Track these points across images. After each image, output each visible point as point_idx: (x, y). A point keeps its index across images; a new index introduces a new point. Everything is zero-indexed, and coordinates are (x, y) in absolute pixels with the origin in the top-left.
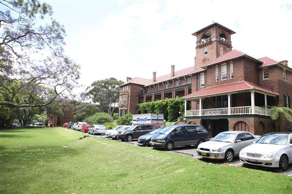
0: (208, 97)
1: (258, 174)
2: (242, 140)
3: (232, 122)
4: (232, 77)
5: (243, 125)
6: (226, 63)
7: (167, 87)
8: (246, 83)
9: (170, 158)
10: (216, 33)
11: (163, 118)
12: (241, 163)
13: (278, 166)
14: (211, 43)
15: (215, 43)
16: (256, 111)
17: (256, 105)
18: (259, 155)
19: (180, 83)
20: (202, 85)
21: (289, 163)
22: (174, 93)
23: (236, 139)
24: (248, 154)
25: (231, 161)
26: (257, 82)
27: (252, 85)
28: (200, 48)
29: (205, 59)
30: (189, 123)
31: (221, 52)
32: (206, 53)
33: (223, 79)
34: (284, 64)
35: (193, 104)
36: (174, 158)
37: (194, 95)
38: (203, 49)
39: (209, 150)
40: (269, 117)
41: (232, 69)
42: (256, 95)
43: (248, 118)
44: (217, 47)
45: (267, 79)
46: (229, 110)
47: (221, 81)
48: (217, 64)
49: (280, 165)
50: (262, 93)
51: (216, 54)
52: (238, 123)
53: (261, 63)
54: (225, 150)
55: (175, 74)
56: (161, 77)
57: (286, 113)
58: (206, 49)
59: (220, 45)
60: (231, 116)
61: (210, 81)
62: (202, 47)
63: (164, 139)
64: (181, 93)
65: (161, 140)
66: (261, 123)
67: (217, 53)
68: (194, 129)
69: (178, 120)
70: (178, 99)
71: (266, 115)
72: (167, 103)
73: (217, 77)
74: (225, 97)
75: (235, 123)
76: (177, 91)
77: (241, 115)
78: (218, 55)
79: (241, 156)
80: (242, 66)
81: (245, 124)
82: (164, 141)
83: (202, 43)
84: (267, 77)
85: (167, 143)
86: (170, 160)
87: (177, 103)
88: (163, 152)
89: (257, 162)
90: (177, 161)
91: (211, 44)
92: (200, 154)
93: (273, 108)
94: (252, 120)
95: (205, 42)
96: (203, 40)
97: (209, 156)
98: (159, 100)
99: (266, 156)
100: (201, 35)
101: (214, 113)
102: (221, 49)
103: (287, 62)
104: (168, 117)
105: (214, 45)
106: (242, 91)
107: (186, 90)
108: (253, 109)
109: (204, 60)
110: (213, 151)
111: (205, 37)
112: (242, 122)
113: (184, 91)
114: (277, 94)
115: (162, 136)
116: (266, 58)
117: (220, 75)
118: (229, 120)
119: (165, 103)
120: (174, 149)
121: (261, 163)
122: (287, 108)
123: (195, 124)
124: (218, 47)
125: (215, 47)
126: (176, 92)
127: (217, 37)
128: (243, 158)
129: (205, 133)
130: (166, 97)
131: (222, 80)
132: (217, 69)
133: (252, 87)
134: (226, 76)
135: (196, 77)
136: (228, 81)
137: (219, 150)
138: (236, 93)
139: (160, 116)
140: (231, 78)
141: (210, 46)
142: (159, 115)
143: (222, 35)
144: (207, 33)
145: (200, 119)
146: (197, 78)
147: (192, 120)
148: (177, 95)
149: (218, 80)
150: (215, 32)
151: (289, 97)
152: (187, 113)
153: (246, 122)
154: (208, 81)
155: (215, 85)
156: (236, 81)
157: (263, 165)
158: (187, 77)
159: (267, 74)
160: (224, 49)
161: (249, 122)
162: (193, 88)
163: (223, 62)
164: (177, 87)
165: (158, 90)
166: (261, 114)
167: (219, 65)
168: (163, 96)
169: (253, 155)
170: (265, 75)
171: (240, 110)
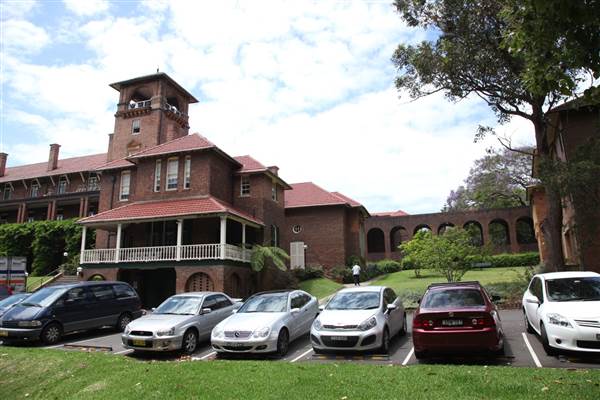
0: (137, 222)
1: (250, 367)
2: (213, 308)
3: (182, 275)
4: (188, 185)
5: (204, 279)
6: (176, 158)
7: (35, 192)
8: (211, 199)
9: (60, 360)
10: (162, 93)
11: (23, 267)
12: (213, 352)
13: (275, 349)
14: (148, 111)
15: (158, 113)
16: (227, 254)
17: (228, 242)
18: (247, 334)
19: (69, 187)
20: (123, 197)
21: (291, 340)
22: (52, 209)
23: (203, 308)
24: (228, 334)
25: (193, 352)
26: (230, 200)
27: (224, 205)
28: (125, 117)
29: (133, 141)
30: (91, 279)
31: (169, 134)
32: (137, 130)
33: (170, 187)
34: (273, 171)
35: (100, 235)
36: (72, 361)
37: (105, 216)
38: (131, 120)
39: (150, 334)
40: (248, 265)
41: (188, 170)
42: (230, 223)
43: (214, 267)
44: (160, 121)
45: (248, 195)
46: (179, 251)
47: (166, 192)
48: (160, 156)
49: (278, 347)
50: (239, 220)
51: (156, 136)
52: (193, 277)
53: (239, 166)
54: (183, 332)
55: (58, 165)
56: (22, 168)
57: (275, 257)
58: (137, 123)
59: (167, 120)
60: (182, 263)
61: (141, 188)
62: (130, 117)
63: (37, 319)
64: (69, 209)
65: (30, 320)
66: (235, 276)
67: (159, 133)
68: (110, 292)
69: (61, 272)
70: (61, 223)
71: (244, 260)
72: (33, 231)
73: (158, 182)
74: (171, 225)
75: (188, 277)
76: (60, 204)
77: (202, 260)
78: (161, 139)
79: (213, 338)
80: (208, 166)
81: (208, 277)
82: (39, 323)
83: (130, 108)
84: (248, 192)
85: (45, 329)
86: (62, 368)
87: (60, 232)
88: (37, 349)
89: (242, 347)
90: (80, 365)
91: (149, 114)
92: (130, 343)
93: (256, 249)
94: (220, 269)
95: (136, 107)
96: (132, 102)
97: (151, 346)
98: (10, 222)
99: (257, 334)
100: (130, 90)
101: (147, 255)
102: (170, 127)
103: (277, 168)
104: (33, 266)
105: (156, 117)
106: (204, 214)
107: (84, 204)
108: (223, 250)
109: (131, 145)
110: (159, 334)
111: (137, 96)
112: (201, 274)
113: (79, 205)
114: (262, 223)
115: (33, 312)
116: (247, 158)
117: (163, 179)
118: (178, 269)
119: (25, 232)
120: (63, 339)
121: (250, 347)
122: (276, 249)
123: (104, 279)
124: (163, 122)
125: (157, 120)
126: (58, 206)
127: (162, 102)
128: (218, 342)
129: (134, 299)
130: (30, 216)
131: (167, 190)
132: (159, 167)
133: (223, 209)
134: (175, 182)
135: (113, 178)
136: (178, 194)
137: (173, 331)
138: (193, 217)
139: (19, 262)
140: (185, 188)
141: (147, 117)
142: (13, 261)
143: (173, 101)
144: (143, 90)
145: (117, 269)
146: (114, 181)
147: (97, 271)
148: (58, 213)
149: (158, 188)
150: (159, 92)
151: (278, 229)
152: (85, 256)
153: (210, 274)
154: (138, 188)
155: (153, 198)
156: (195, 193)
157: (253, 351)
158: (88, 175)
159: (248, 187)
160: (176, 129)
161: (214, 274)
162: (104, 201)
163: (173, 155)
164: (61, 196)
165: (10, 198)
166: (235, 259)
167: (165, 159)
168: (22, 212)
169: (237, 334)
170: (244, 188)
171: (200, 251)
